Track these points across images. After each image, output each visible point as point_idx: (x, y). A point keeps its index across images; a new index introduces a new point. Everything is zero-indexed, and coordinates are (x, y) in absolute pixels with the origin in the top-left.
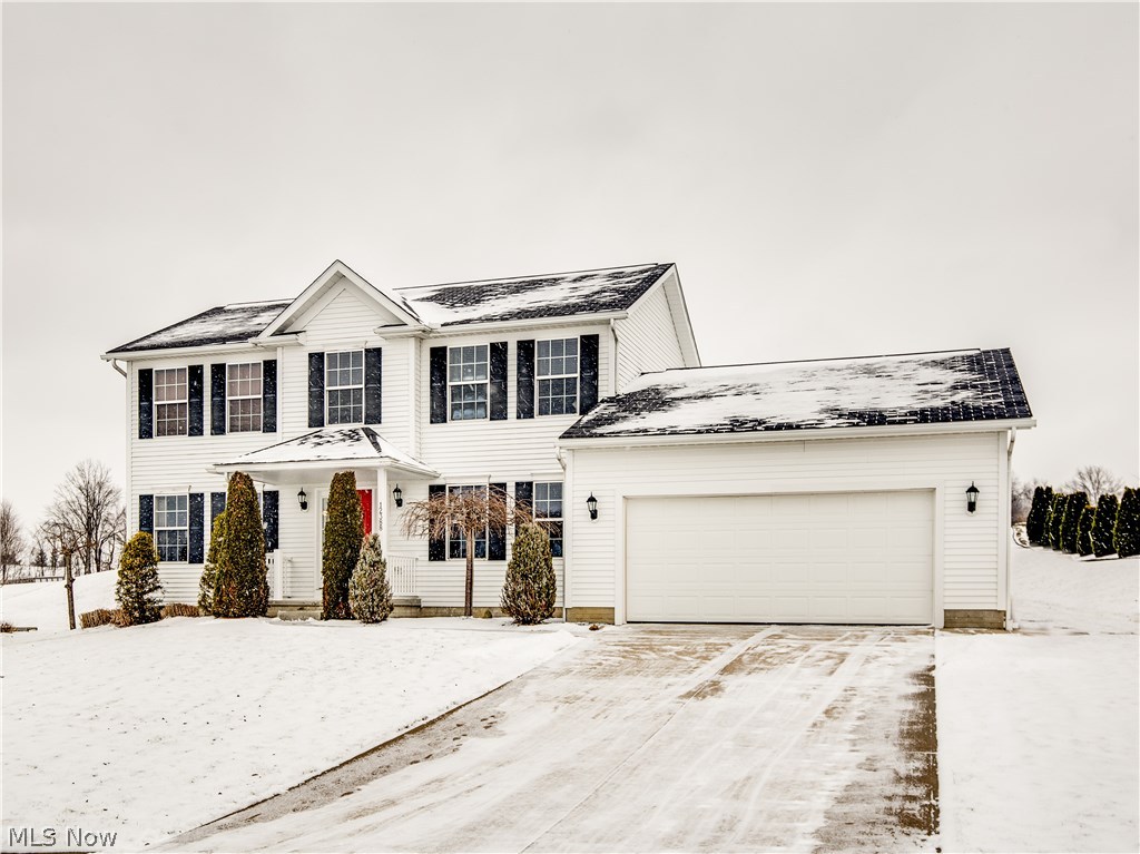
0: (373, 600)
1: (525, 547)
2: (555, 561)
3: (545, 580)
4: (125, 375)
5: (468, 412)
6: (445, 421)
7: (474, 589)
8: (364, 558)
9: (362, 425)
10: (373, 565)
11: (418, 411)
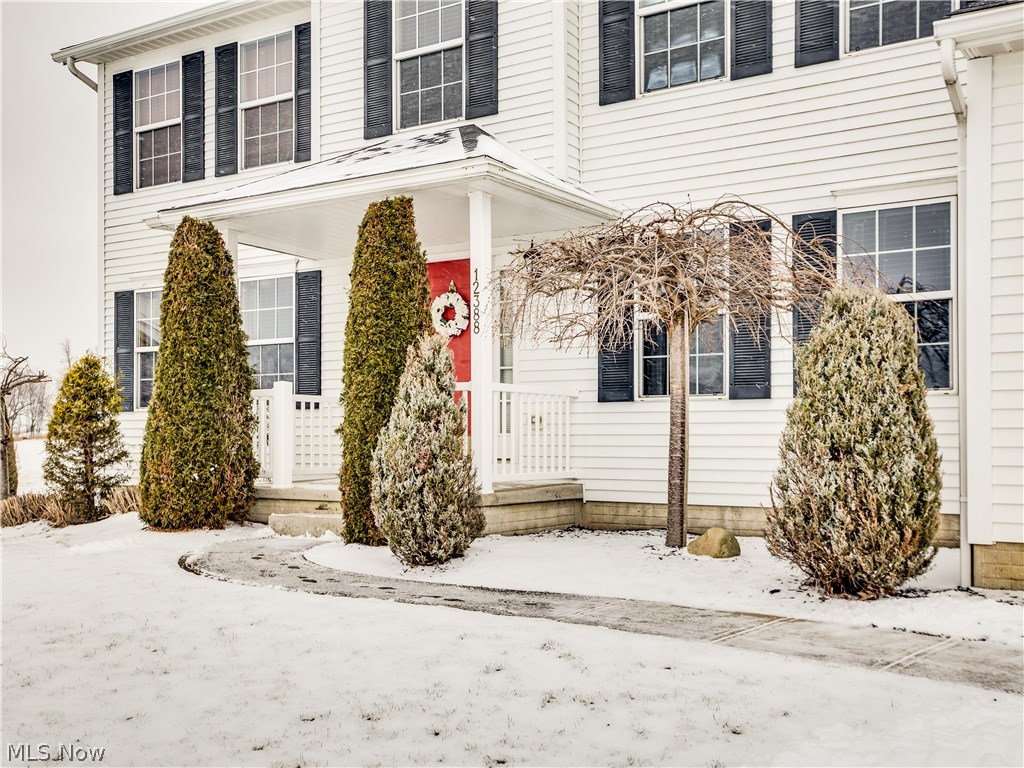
0: (423, 508)
1: (841, 359)
2: (934, 402)
3: (910, 461)
4: (95, 87)
5: (682, 68)
6: (632, 97)
7: (691, 476)
8: (407, 397)
9: (463, 122)
10: (427, 415)
11: (573, 79)
